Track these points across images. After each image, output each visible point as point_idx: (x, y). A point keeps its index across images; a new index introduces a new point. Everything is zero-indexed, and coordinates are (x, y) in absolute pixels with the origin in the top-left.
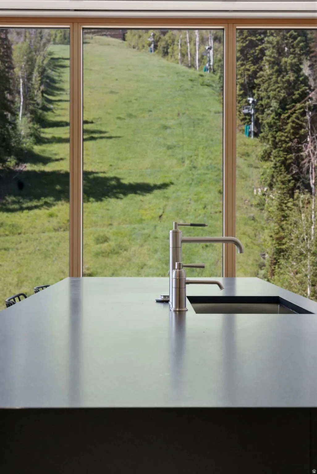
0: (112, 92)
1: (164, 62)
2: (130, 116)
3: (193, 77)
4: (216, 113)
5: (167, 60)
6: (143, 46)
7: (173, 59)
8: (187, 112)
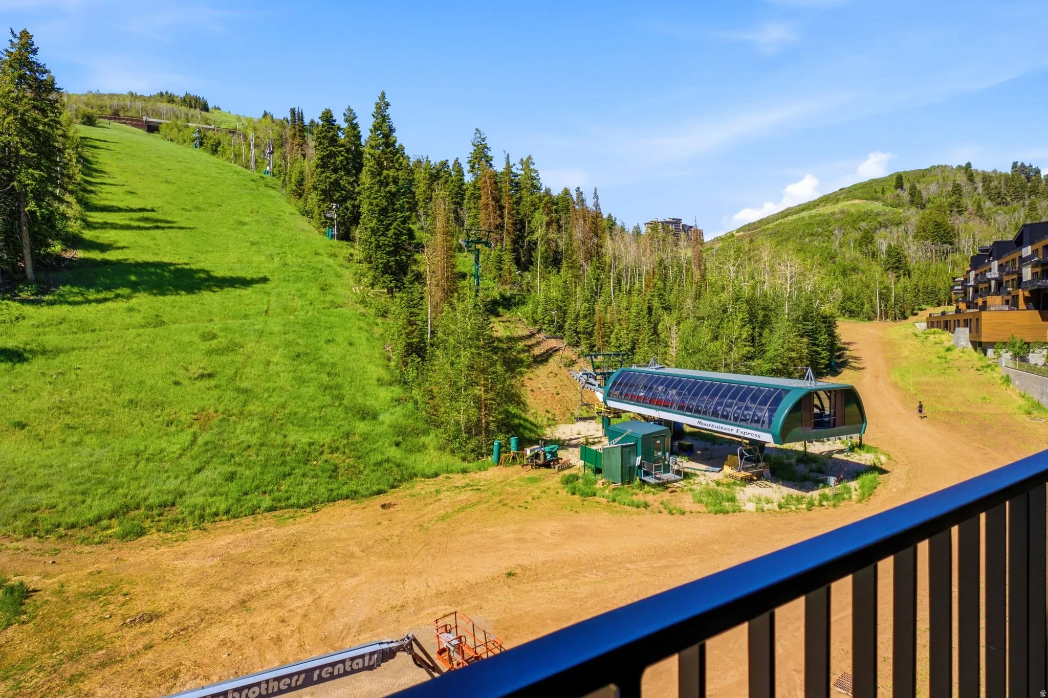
0: (167, 182)
1: (214, 159)
2: (197, 208)
3: (254, 178)
4: (290, 214)
5: (218, 157)
6: (185, 141)
7: (224, 158)
8: (261, 211)
